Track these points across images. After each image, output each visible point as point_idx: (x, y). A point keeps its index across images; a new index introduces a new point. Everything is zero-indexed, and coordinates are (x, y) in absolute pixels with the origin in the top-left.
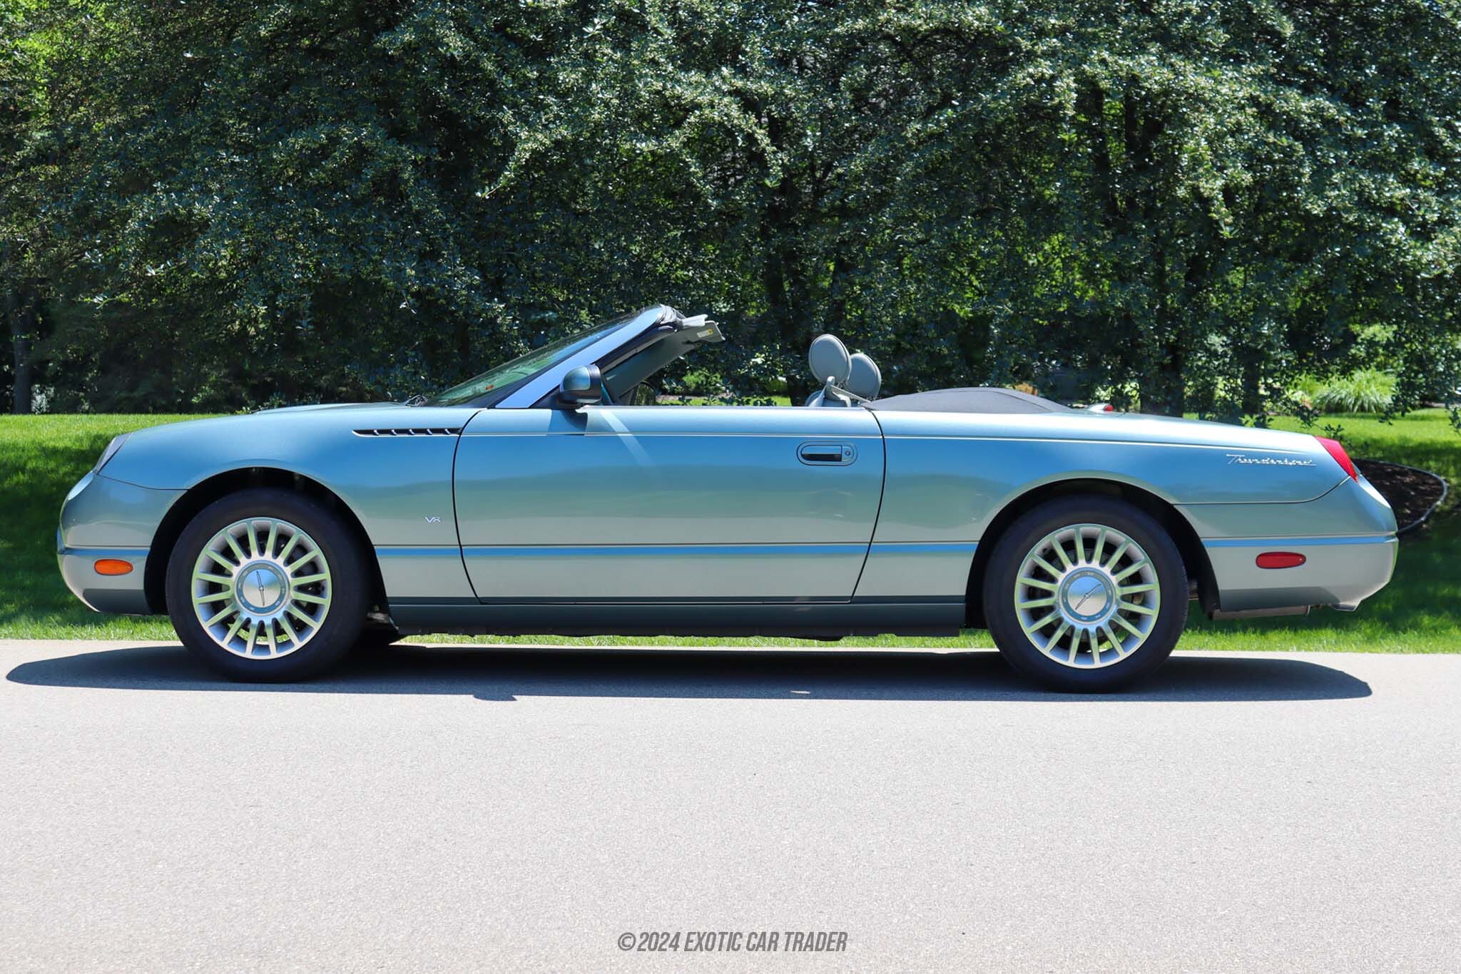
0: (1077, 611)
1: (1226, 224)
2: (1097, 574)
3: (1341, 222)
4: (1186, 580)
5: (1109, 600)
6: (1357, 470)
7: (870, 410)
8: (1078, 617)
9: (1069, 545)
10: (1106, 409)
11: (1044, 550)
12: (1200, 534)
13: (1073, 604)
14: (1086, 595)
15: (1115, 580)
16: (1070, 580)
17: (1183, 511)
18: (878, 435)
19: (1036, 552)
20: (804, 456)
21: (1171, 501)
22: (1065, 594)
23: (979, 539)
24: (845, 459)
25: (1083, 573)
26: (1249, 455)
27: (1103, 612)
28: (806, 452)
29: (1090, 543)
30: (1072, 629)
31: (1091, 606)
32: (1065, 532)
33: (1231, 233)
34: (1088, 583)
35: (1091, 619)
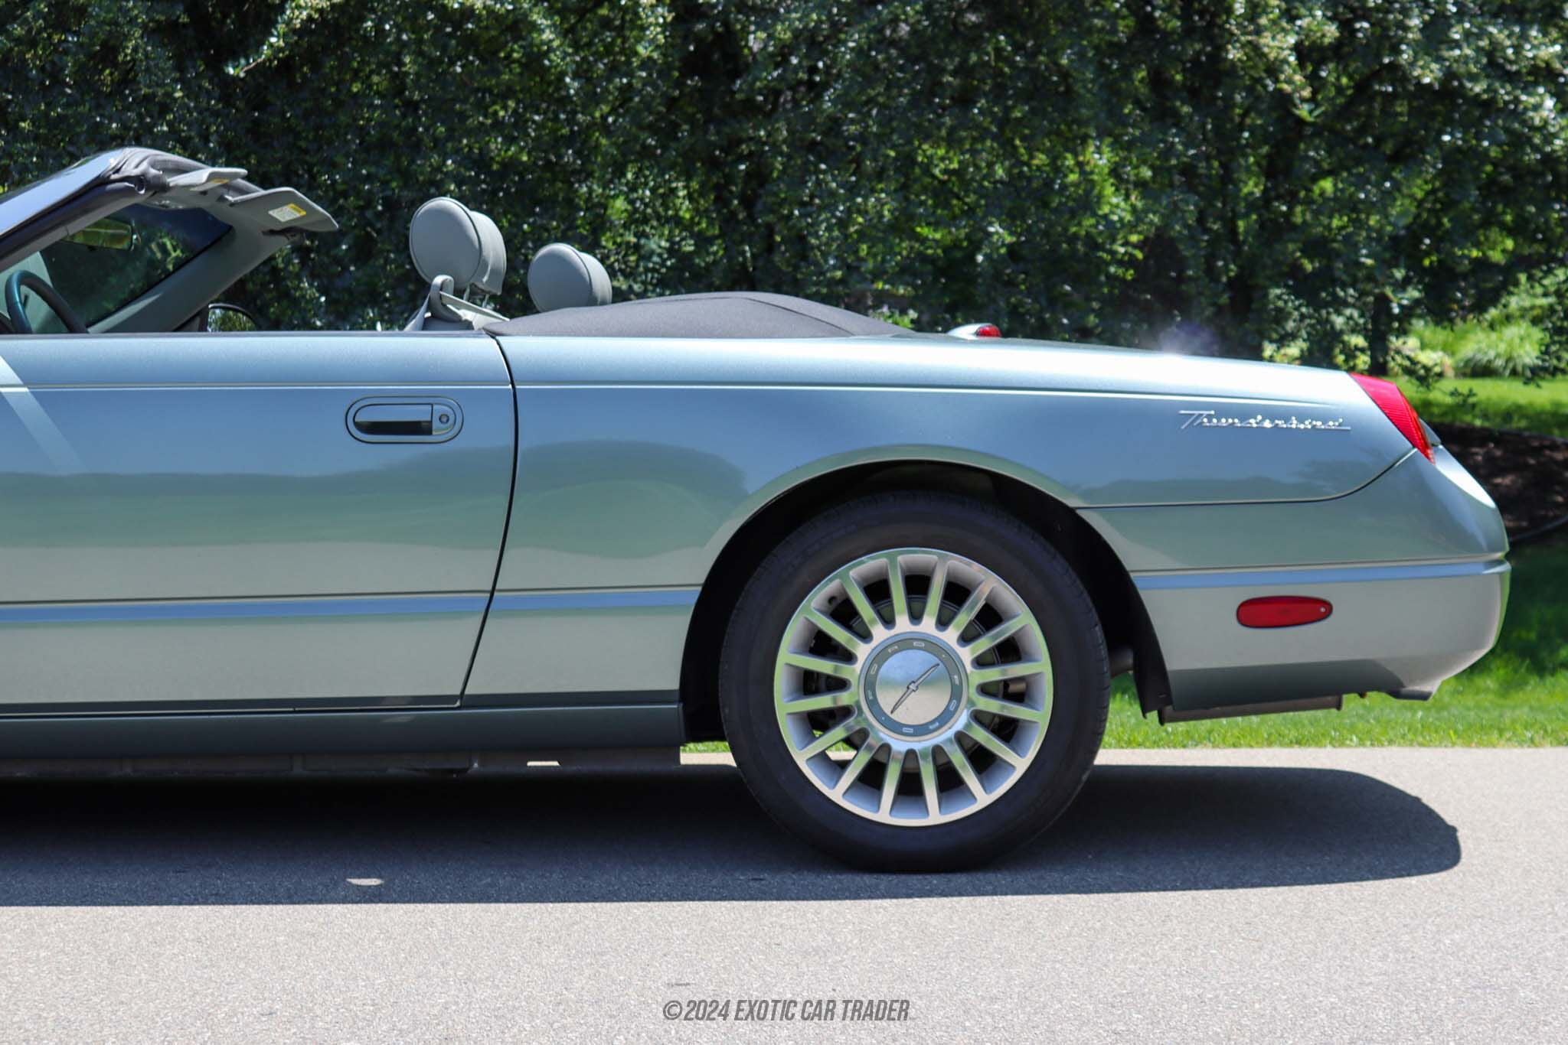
0: (894, 717)
1: (1303, 100)
2: (932, 646)
3: (1464, 96)
4: (1103, 651)
5: (956, 694)
6: (1432, 437)
7: (493, 335)
8: (896, 727)
9: (878, 591)
10: (981, 333)
11: (831, 599)
12: (1128, 565)
13: (886, 700)
14: (911, 685)
15: (967, 654)
16: (881, 656)
17: (1096, 521)
18: (503, 383)
19: (813, 604)
20: (360, 426)
21: (1071, 502)
22: (870, 684)
23: (702, 580)
24: (439, 431)
25: (904, 643)
26: (1222, 411)
27: (945, 718)
28: (364, 417)
29: (917, 584)
30: (886, 748)
31: (922, 706)
32: (870, 564)
33: (1311, 112)
34: (915, 661)
35: (921, 730)
